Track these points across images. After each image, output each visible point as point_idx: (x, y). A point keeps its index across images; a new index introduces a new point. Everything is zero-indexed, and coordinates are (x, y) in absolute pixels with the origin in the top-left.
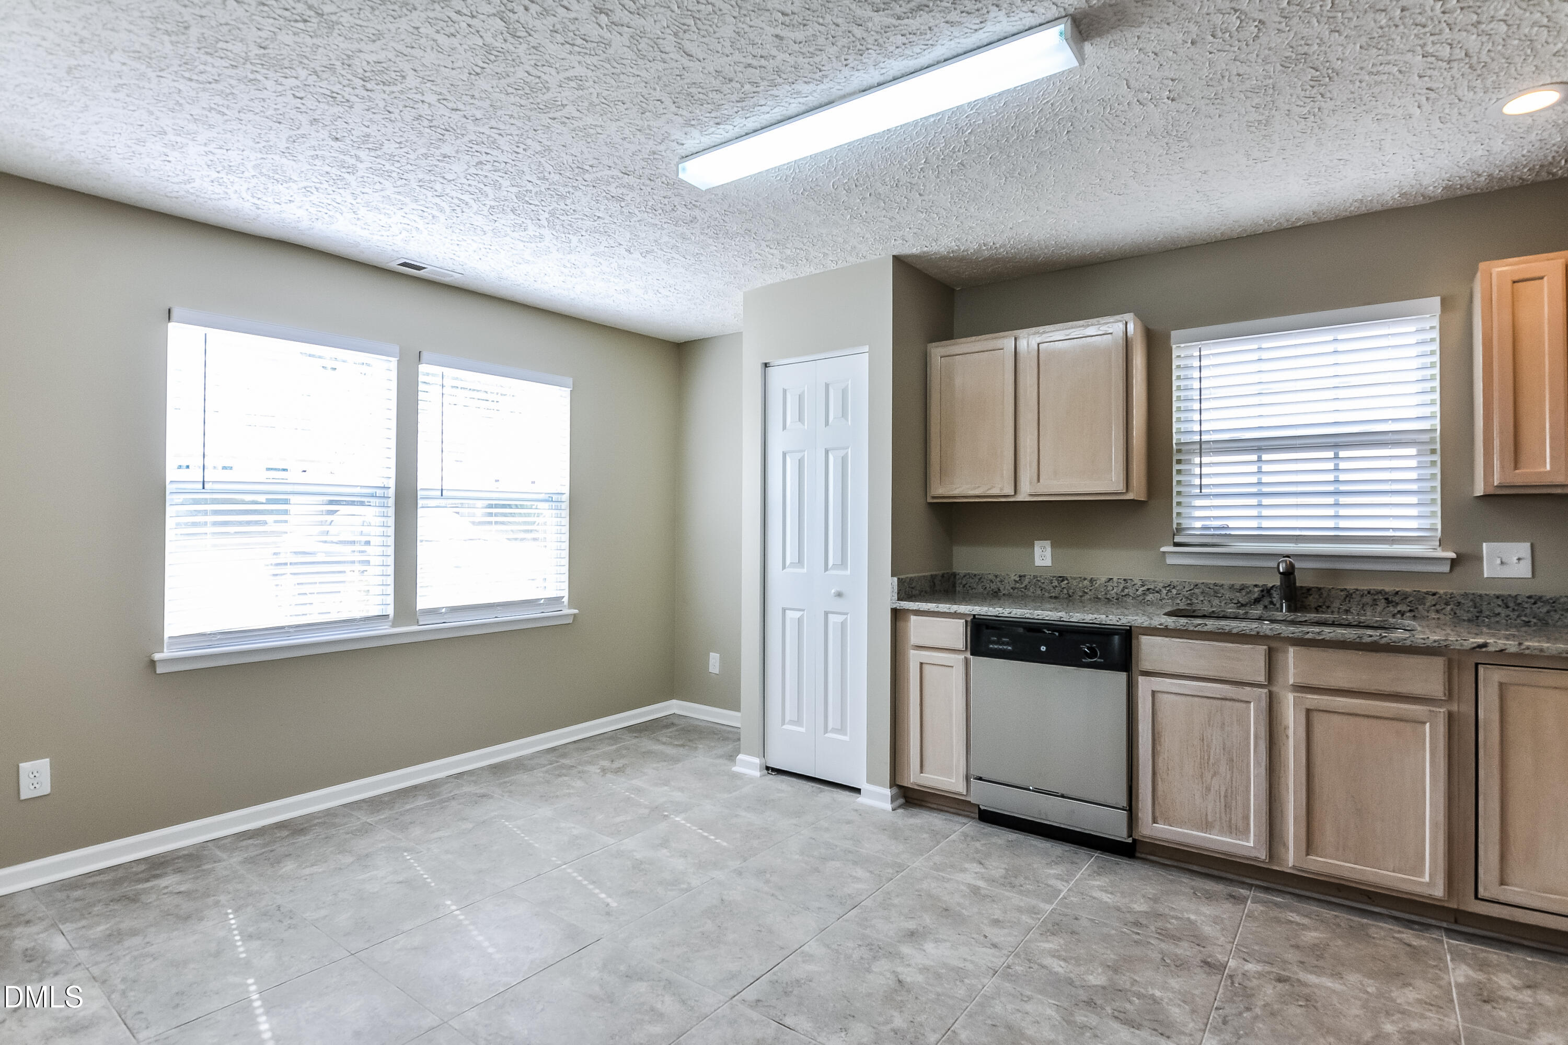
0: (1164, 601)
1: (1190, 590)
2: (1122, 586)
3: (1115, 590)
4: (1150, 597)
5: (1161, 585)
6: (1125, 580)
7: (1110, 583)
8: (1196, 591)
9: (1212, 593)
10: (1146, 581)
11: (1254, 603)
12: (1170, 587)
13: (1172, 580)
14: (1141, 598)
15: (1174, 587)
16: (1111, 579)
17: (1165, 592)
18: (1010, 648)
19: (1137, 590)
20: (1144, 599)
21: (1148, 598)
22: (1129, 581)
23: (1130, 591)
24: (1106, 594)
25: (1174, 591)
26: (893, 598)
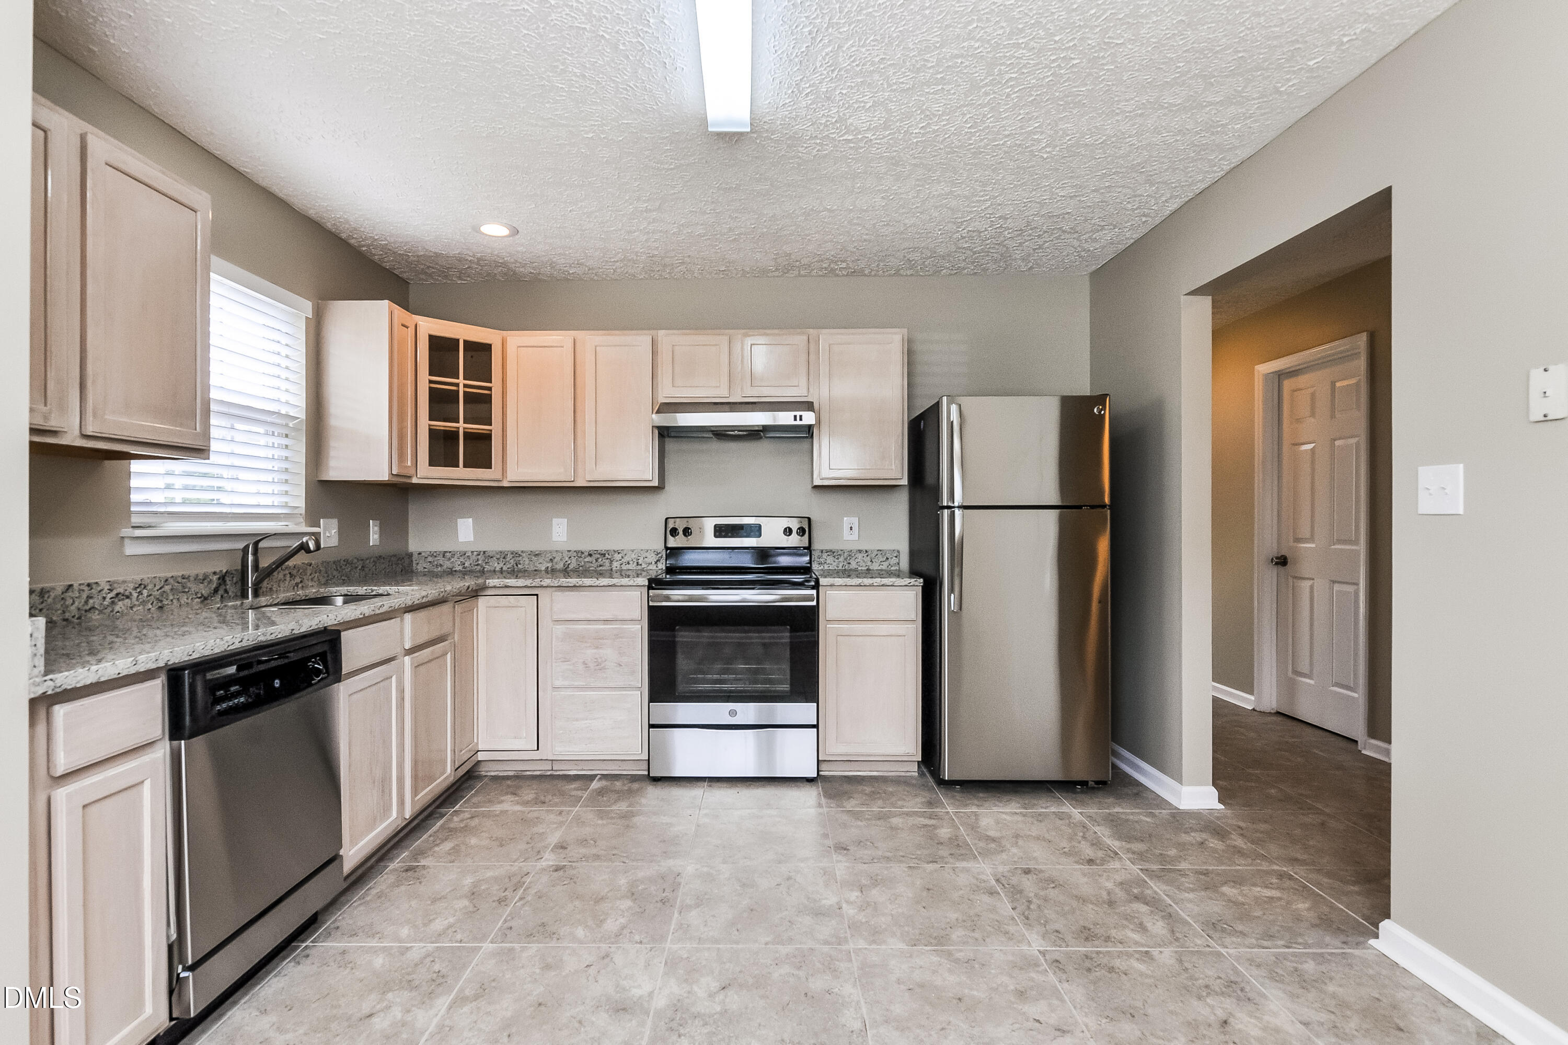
0: (135, 609)
1: (161, 588)
2: (84, 596)
3: (76, 603)
4: (120, 606)
5: (132, 586)
6: (89, 585)
7: (70, 594)
8: (167, 588)
9: (181, 588)
10: (115, 582)
11: (214, 594)
12: (141, 586)
13: (142, 577)
14: (110, 609)
15: (145, 588)
16: (71, 586)
17: (135, 595)
18: (242, 700)
19: (104, 598)
20: (112, 611)
21: (117, 608)
22: (94, 586)
23: (95, 602)
24: (64, 612)
25: (145, 592)
26: (36, 671)
